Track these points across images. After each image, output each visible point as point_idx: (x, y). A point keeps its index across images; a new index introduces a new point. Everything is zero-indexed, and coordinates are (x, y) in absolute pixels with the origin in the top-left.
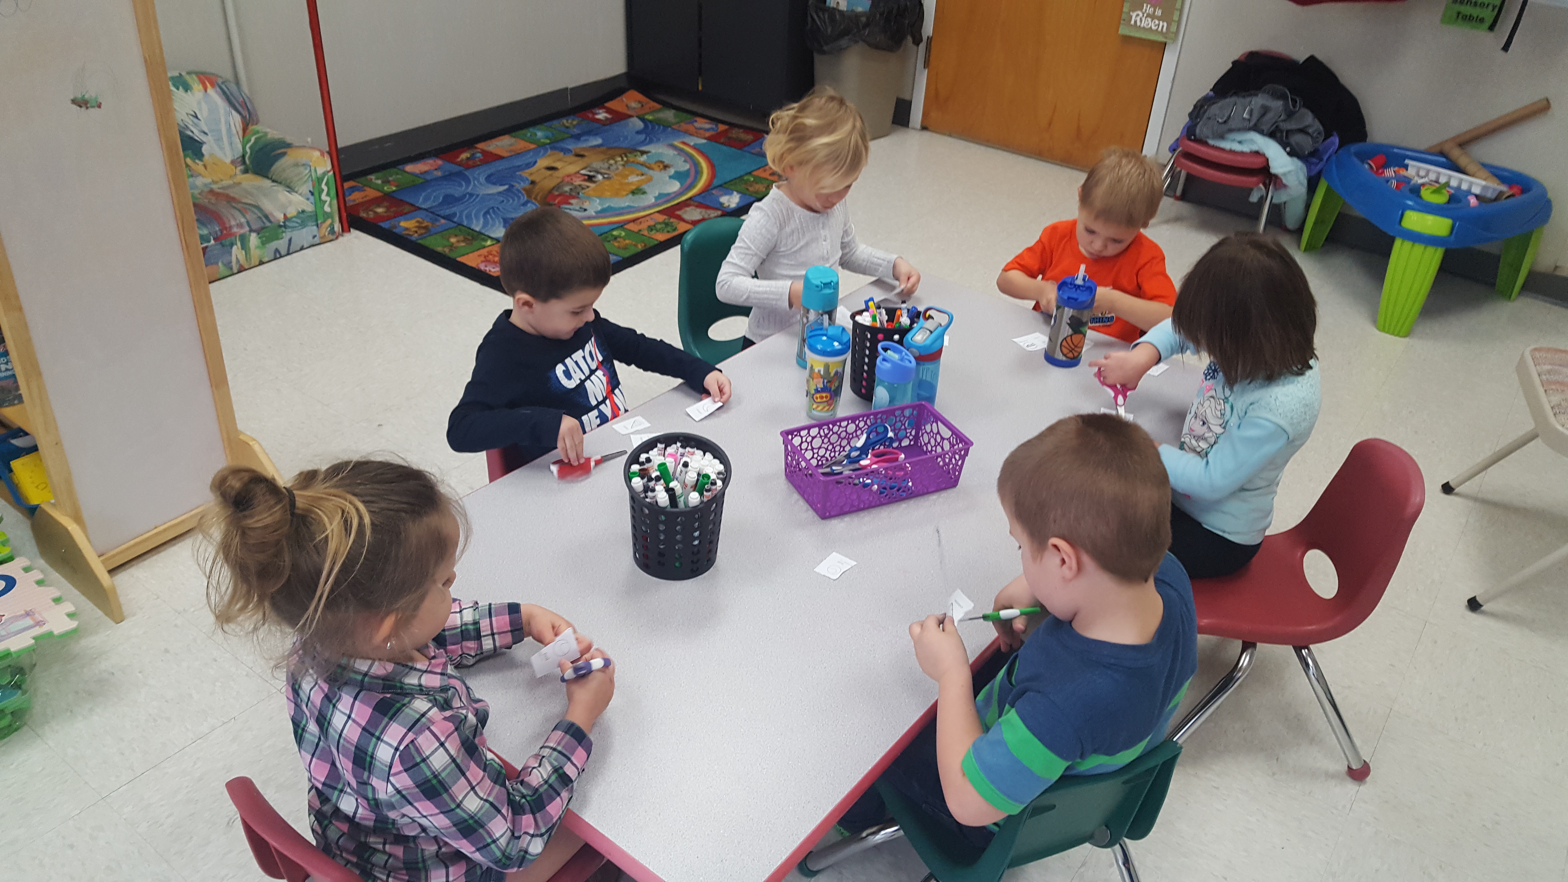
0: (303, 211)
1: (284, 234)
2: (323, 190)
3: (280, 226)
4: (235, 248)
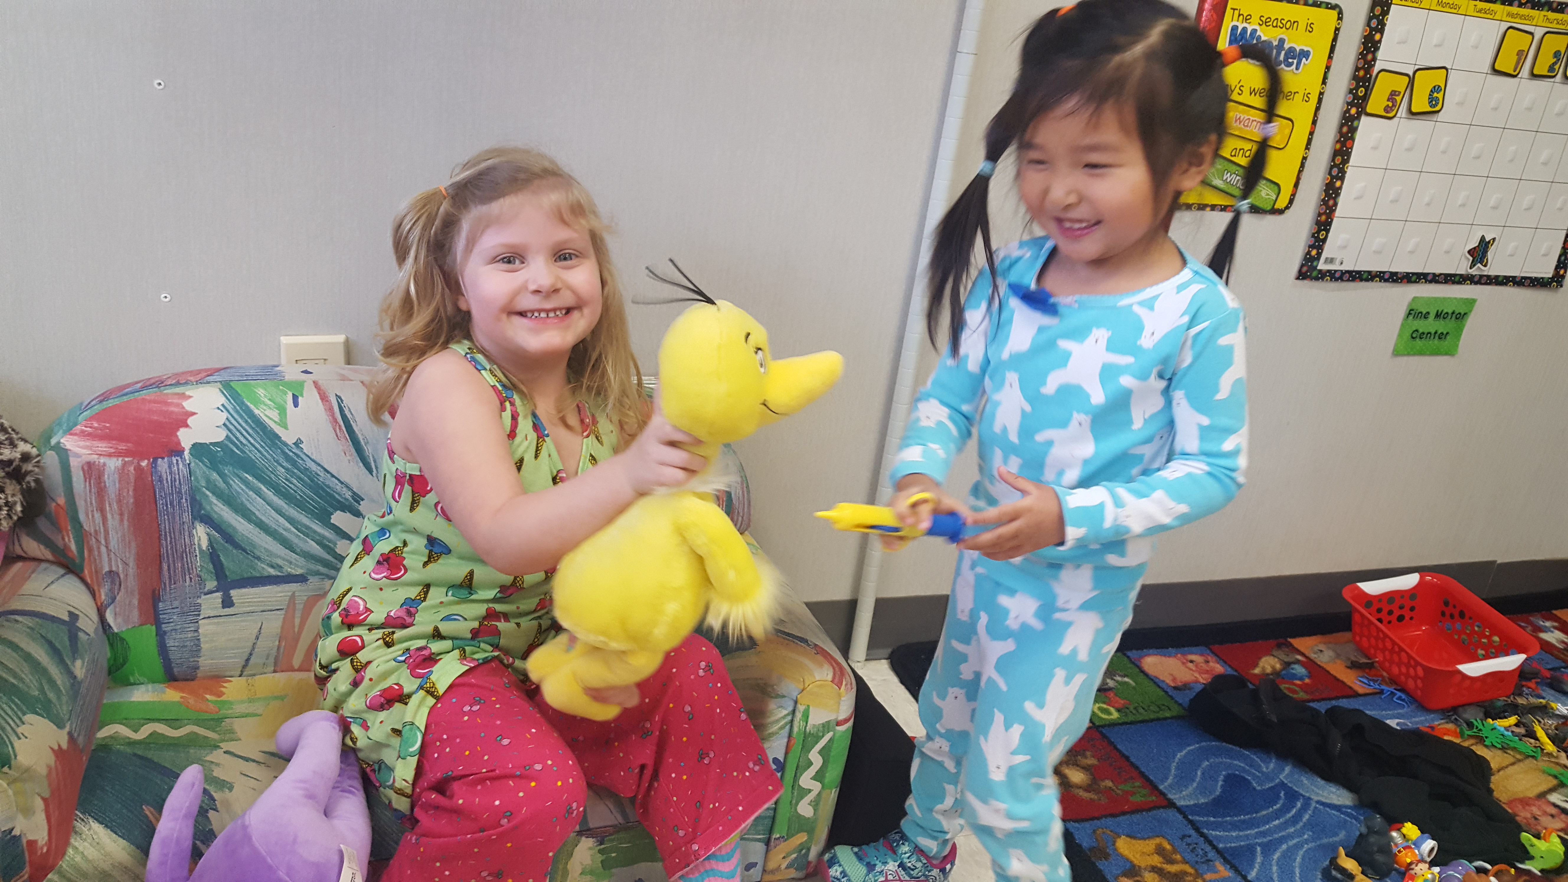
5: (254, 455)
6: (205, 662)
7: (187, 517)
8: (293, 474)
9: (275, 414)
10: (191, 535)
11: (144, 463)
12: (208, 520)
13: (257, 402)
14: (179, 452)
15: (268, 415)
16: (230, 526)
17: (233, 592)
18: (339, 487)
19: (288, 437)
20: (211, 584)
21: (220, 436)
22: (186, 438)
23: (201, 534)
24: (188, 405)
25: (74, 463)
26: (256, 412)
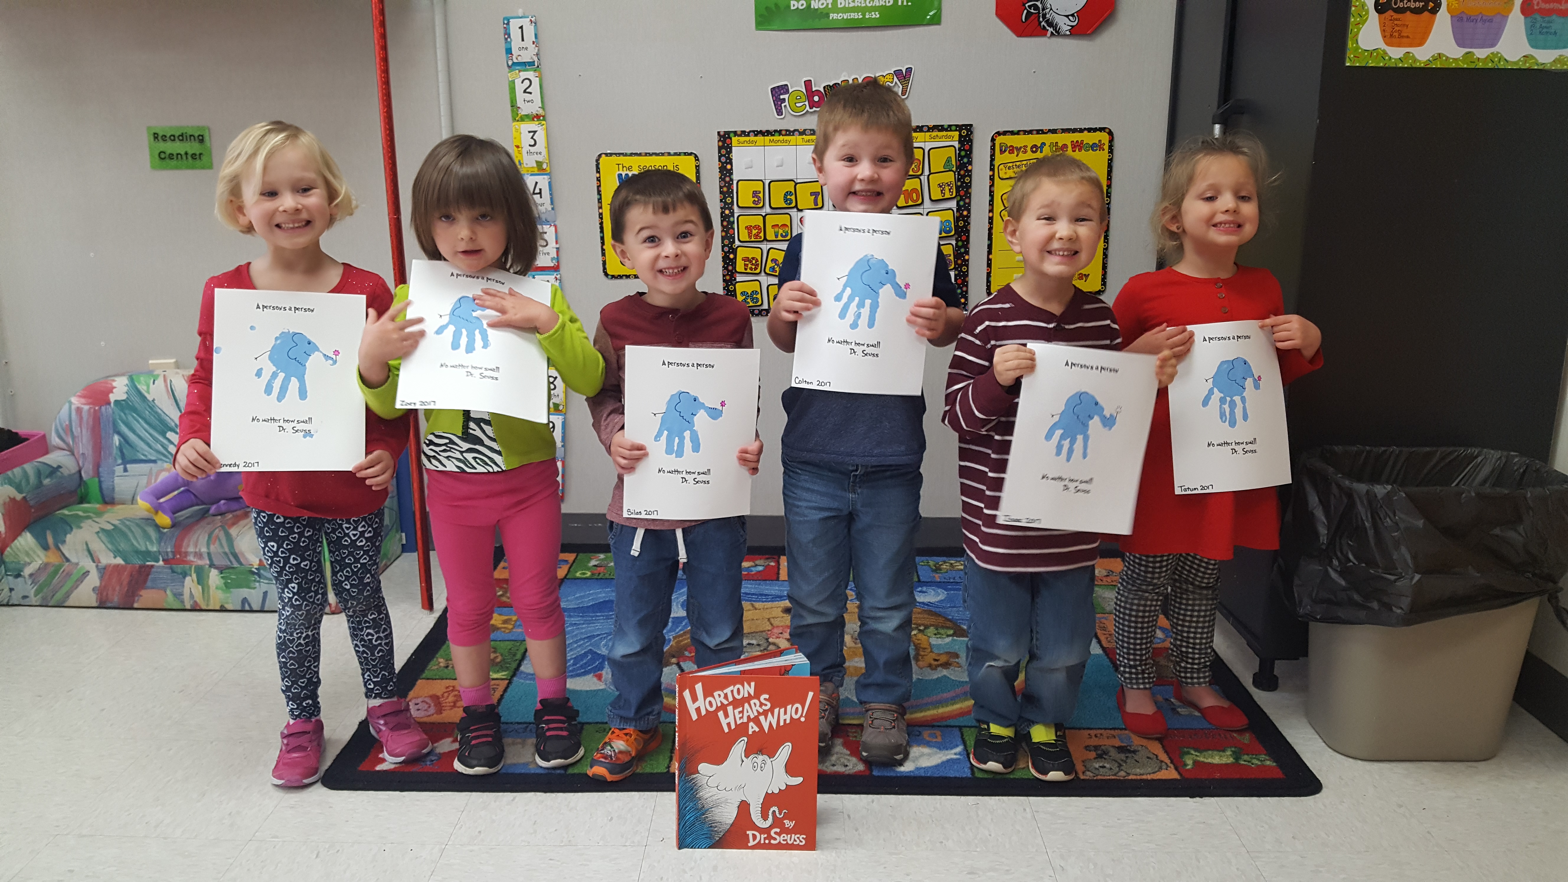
3: (253, 573)
4: (188, 579)
5: (137, 405)
6: (117, 496)
7: (111, 432)
8: (152, 414)
9: (145, 388)
10: (112, 440)
11: (97, 408)
12: (119, 433)
13: (139, 383)
14: (109, 403)
15: (142, 388)
16: (127, 436)
17: (128, 466)
18: (169, 421)
19: (150, 397)
20: (120, 461)
21: (124, 397)
22: (112, 398)
23: (116, 439)
24: (114, 384)
25: (73, 407)
26: (139, 387)
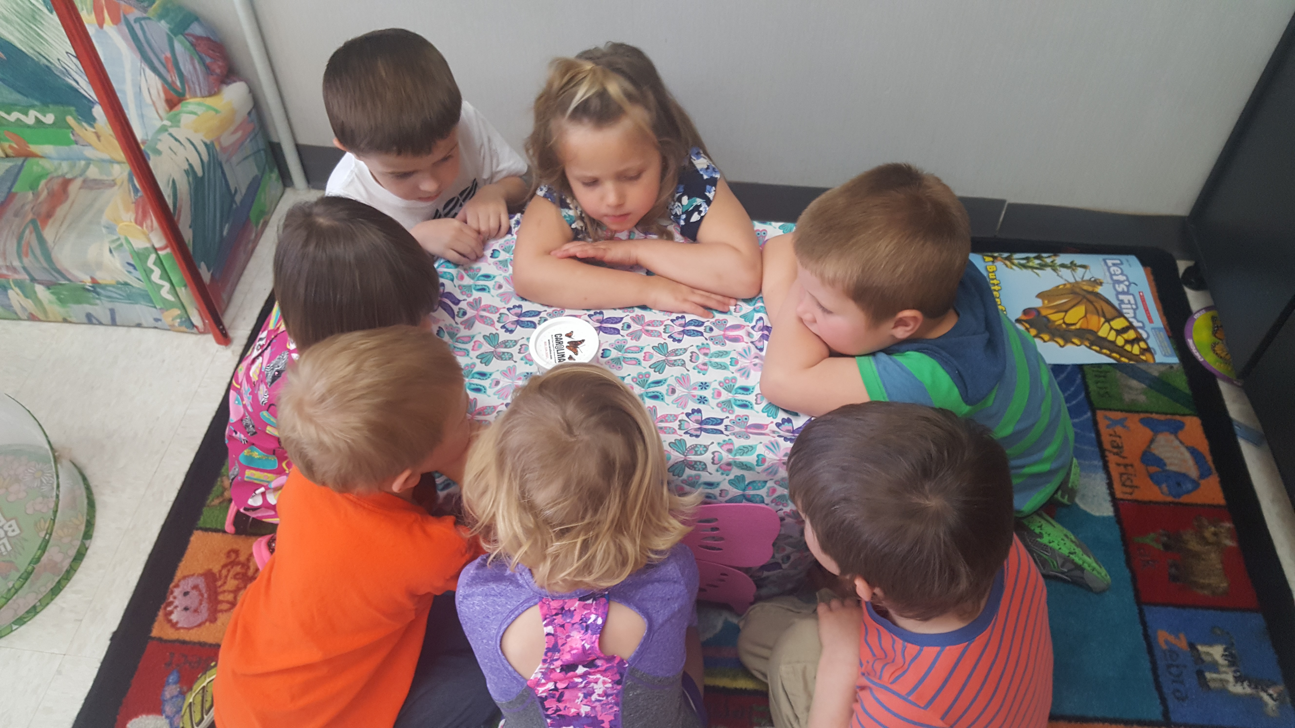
0: (126, 284)
1: (98, 301)
2: (152, 271)
3: (88, 290)
4: (11, 291)
